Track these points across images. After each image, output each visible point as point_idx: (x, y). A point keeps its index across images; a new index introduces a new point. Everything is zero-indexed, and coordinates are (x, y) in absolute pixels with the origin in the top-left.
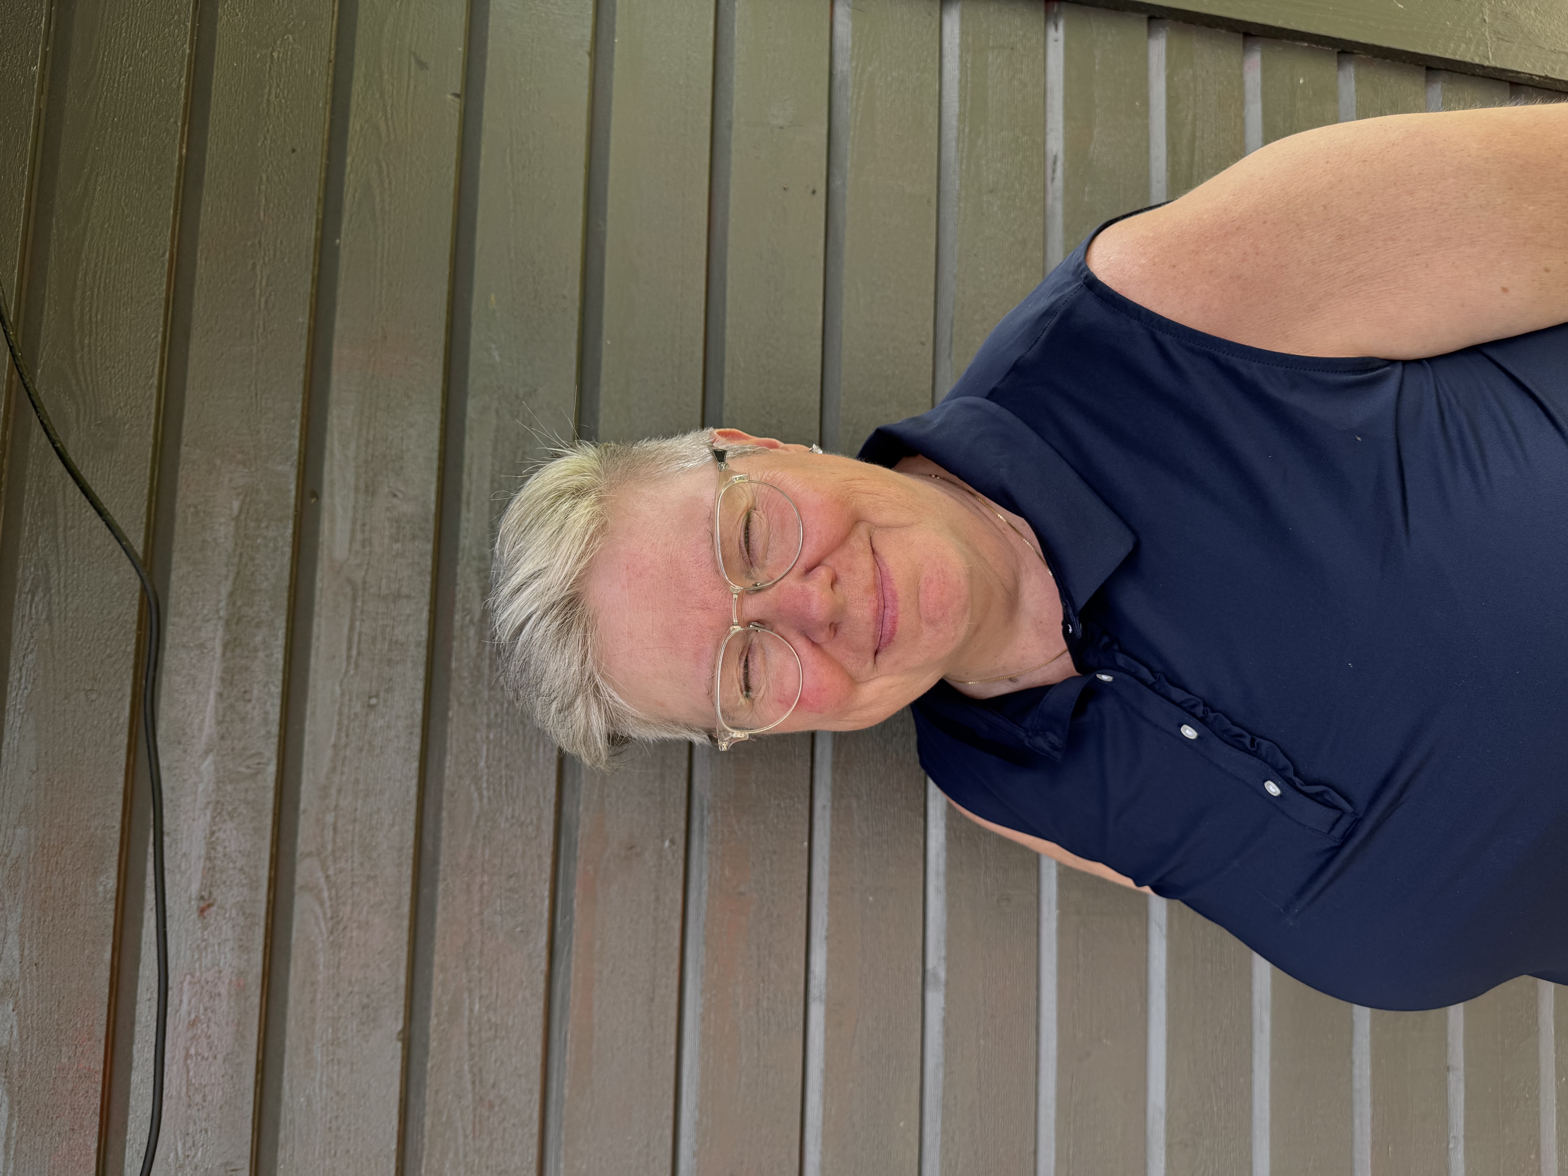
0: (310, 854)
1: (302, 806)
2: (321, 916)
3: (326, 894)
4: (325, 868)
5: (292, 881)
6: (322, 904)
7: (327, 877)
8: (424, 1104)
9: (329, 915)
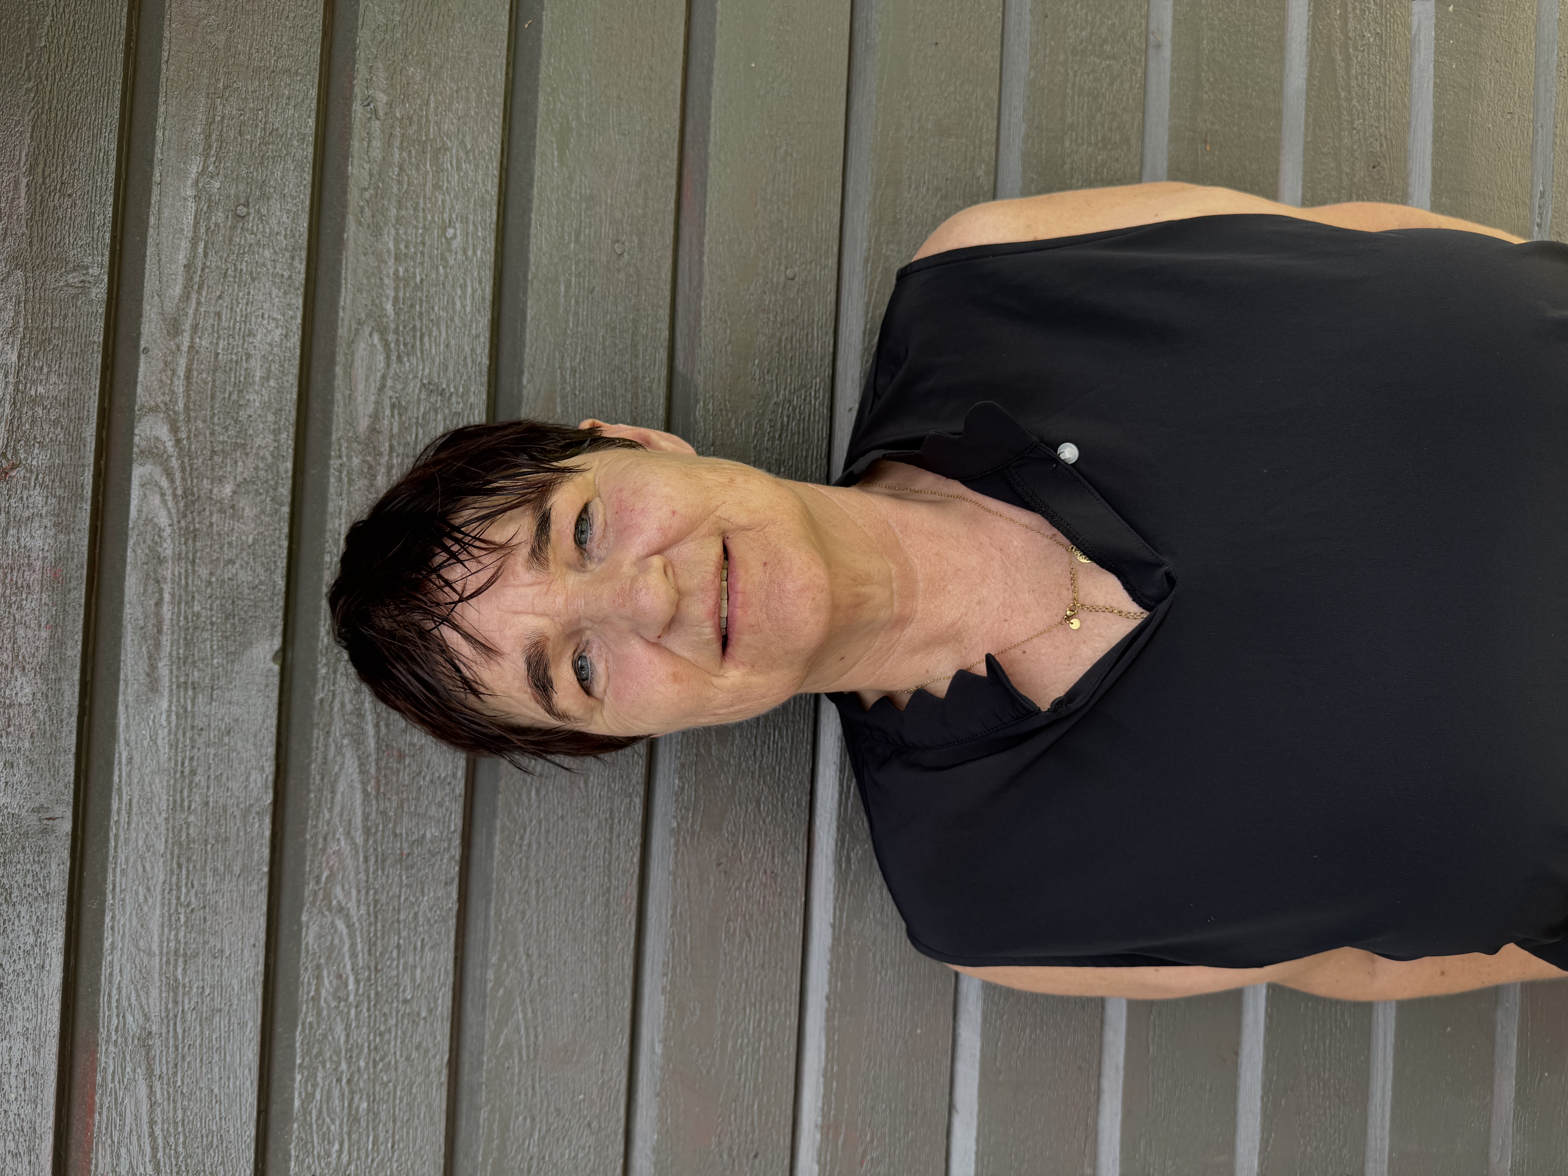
0: (155, 409)
1: (143, 344)
2: (169, 492)
3: (175, 463)
4: (174, 430)
5: (130, 444)
6: (170, 475)
7: (178, 441)
8: (310, 749)
9: (179, 492)
